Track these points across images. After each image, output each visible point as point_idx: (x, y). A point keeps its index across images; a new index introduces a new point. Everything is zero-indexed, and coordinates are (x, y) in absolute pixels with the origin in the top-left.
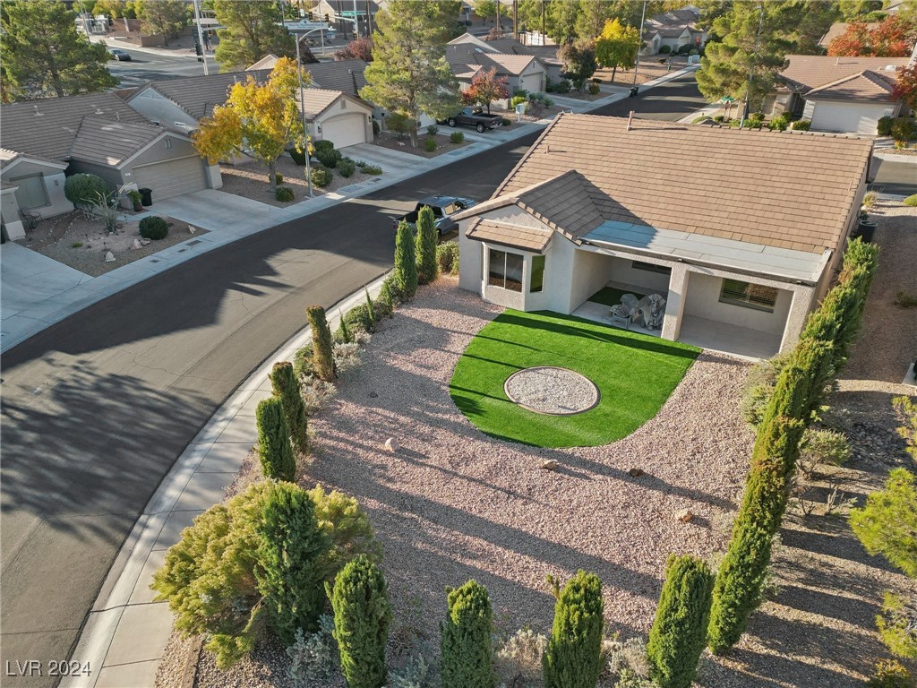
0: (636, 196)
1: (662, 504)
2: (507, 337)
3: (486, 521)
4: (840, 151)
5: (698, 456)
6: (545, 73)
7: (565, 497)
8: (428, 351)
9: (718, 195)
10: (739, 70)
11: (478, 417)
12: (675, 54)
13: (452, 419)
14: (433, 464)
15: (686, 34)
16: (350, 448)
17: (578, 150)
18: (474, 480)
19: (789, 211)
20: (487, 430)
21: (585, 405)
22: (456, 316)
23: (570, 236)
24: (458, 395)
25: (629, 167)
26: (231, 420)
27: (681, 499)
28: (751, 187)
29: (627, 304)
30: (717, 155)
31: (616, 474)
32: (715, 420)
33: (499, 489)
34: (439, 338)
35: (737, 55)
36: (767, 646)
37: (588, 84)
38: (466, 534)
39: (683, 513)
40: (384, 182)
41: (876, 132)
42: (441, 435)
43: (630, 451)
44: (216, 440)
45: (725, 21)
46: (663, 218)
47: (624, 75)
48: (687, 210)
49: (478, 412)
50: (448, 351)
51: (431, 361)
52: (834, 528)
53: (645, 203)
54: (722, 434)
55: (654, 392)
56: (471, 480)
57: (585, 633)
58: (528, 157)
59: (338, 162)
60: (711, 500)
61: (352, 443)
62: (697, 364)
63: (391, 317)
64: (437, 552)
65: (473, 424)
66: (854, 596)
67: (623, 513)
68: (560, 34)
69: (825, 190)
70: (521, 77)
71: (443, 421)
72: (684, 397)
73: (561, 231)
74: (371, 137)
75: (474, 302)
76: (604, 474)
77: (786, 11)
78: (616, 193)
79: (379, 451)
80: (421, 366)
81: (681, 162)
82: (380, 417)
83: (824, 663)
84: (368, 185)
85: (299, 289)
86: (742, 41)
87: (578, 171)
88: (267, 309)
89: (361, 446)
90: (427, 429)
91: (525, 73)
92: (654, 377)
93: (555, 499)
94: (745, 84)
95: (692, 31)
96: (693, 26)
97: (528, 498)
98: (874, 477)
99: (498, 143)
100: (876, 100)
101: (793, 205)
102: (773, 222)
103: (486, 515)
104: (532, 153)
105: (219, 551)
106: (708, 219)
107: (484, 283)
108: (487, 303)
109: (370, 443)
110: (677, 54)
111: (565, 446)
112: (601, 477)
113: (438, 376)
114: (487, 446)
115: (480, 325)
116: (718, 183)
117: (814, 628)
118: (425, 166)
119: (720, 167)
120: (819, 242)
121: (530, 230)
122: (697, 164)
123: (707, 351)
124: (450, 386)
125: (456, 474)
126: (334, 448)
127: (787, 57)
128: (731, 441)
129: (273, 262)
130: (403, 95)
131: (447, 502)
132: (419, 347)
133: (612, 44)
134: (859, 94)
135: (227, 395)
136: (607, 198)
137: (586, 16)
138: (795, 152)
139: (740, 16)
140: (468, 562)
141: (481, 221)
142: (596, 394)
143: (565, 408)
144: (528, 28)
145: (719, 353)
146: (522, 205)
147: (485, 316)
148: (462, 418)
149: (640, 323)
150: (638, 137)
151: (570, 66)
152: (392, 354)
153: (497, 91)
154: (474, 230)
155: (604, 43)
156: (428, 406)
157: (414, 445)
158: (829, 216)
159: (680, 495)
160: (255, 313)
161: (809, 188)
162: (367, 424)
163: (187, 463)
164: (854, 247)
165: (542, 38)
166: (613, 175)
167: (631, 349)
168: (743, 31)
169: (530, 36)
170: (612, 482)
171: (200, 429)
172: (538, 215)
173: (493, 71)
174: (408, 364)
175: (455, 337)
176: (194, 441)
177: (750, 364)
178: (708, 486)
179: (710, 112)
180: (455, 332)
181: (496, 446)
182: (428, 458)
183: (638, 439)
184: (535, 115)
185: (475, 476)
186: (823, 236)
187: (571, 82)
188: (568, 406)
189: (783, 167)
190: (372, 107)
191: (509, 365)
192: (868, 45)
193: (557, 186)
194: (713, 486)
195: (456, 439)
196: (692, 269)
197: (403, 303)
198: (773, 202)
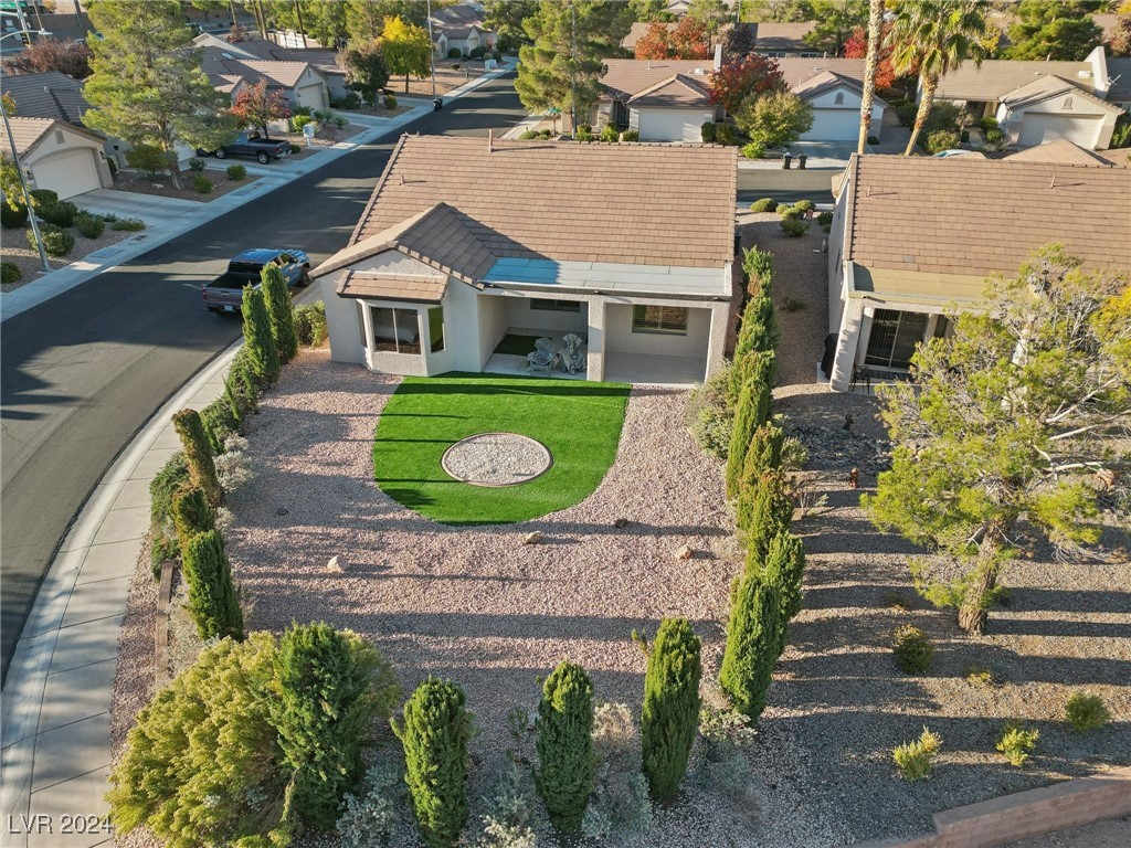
0: (523, 227)
1: (658, 548)
2: (420, 409)
3: (491, 616)
4: (711, 161)
5: (671, 492)
6: (325, 84)
7: (562, 568)
8: (327, 444)
9: (608, 218)
10: (560, 77)
11: (429, 507)
12: (466, 58)
13: (398, 516)
14: (400, 572)
15: (473, 34)
16: (284, 582)
17: (439, 179)
18: (456, 577)
19: (681, 228)
20: (446, 519)
21: (540, 468)
22: (345, 396)
23: (469, 281)
24: (392, 488)
25: (505, 194)
26: (72, 592)
27: (674, 538)
28: (638, 206)
29: (543, 349)
30: (595, 174)
31: (602, 530)
32: (672, 453)
33: (489, 579)
34: (335, 427)
35: (556, 61)
36: (803, 651)
37: (381, 97)
38: (474, 637)
39: (683, 551)
40: (153, 241)
41: (701, 139)
42: (391, 537)
43: (606, 502)
44: (60, 623)
45: (534, 21)
46: (560, 249)
47: (419, 85)
48: (582, 237)
49: (428, 502)
50: (354, 440)
51: (338, 456)
52: (814, 528)
53: (535, 234)
54: (684, 466)
55: (603, 438)
56: (454, 578)
57: (689, 676)
58: (381, 191)
59: (75, 219)
60: (699, 531)
61: (283, 576)
62: (632, 400)
63: (257, 412)
64: (450, 666)
65: (425, 517)
66: (853, 584)
67: (627, 568)
68: (324, 34)
69: (709, 202)
70: (296, 91)
71: (387, 522)
72: (635, 436)
73: (457, 275)
74: (109, 180)
75: (361, 375)
76: (590, 533)
77: (595, 9)
78: (500, 225)
79: (325, 576)
80: (328, 464)
81: (559, 184)
82: (304, 537)
83: (853, 649)
84: (129, 246)
85: (90, 400)
86: (555, 45)
87: (448, 203)
88: (53, 434)
89: (296, 576)
90: (373, 537)
91: (300, 85)
92: (597, 423)
93: (553, 572)
94: (569, 93)
95: (480, 32)
96: (480, 25)
97: (525, 579)
98: (827, 473)
99: (294, 176)
100: (695, 105)
101: (683, 221)
102: (670, 241)
103: (487, 610)
104: (383, 185)
105: (210, 741)
106: (605, 244)
107: (369, 351)
108: (377, 374)
109: (307, 569)
110: (469, 58)
111: (538, 515)
112: (589, 537)
113: (356, 471)
114: (455, 536)
115: (381, 402)
116: (605, 205)
117: (834, 621)
118: (202, 214)
119: (600, 187)
120: (717, 256)
121: (420, 278)
122: (576, 185)
123: (636, 385)
124: (376, 480)
125: (432, 577)
126: (261, 587)
127: (605, 61)
128: (694, 470)
129: (32, 369)
130: (148, 118)
131: (437, 609)
132: (313, 442)
133: (399, 47)
134: (678, 99)
135: (46, 562)
136: (491, 233)
137: (356, 12)
138: (669, 166)
139: (550, 16)
140: (492, 665)
141: (351, 274)
142: (546, 452)
143: (520, 475)
144: (278, 26)
145: (649, 386)
146: (403, 249)
147: (383, 390)
148: (409, 514)
149: (561, 368)
150: (504, 160)
151: (357, 76)
152: (281, 457)
153: (274, 109)
154: (346, 286)
155: (387, 45)
156: (360, 510)
157: (364, 558)
158: (719, 229)
159: (671, 534)
160: (35, 444)
161: (693, 202)
162: (293, 549)
163: (30, 664)
164: (751, 258)
165: (301, 39)
166: (489, 206)
167: (562, 397)
168: (557, 33)
169: (282, 37)
170: (603, 539)
171: (26, 615)
172: (426, 259)
173: (262, 84)
174: (309, 465)
175: (354, 422)
176: (25, 634)
177: (681, 392)
178: (692, 519)
179: (532, 126)
180: (352, 415)
181: (464, 534)
182: (390, 568)
183: (609, 489)
184: (327, 138)
185: (455, 572)
186: (720, 249)
187: (359, 94)
188: (523, 471)
189: (663, 183)
190: (104, 139)
191: (437, 441)
192: (670, 47)
193: (432, 222)
194: (697, 519)
195: (414, 538)
196: (610, 300)
197: (265, 392)
198: (663, 220)
